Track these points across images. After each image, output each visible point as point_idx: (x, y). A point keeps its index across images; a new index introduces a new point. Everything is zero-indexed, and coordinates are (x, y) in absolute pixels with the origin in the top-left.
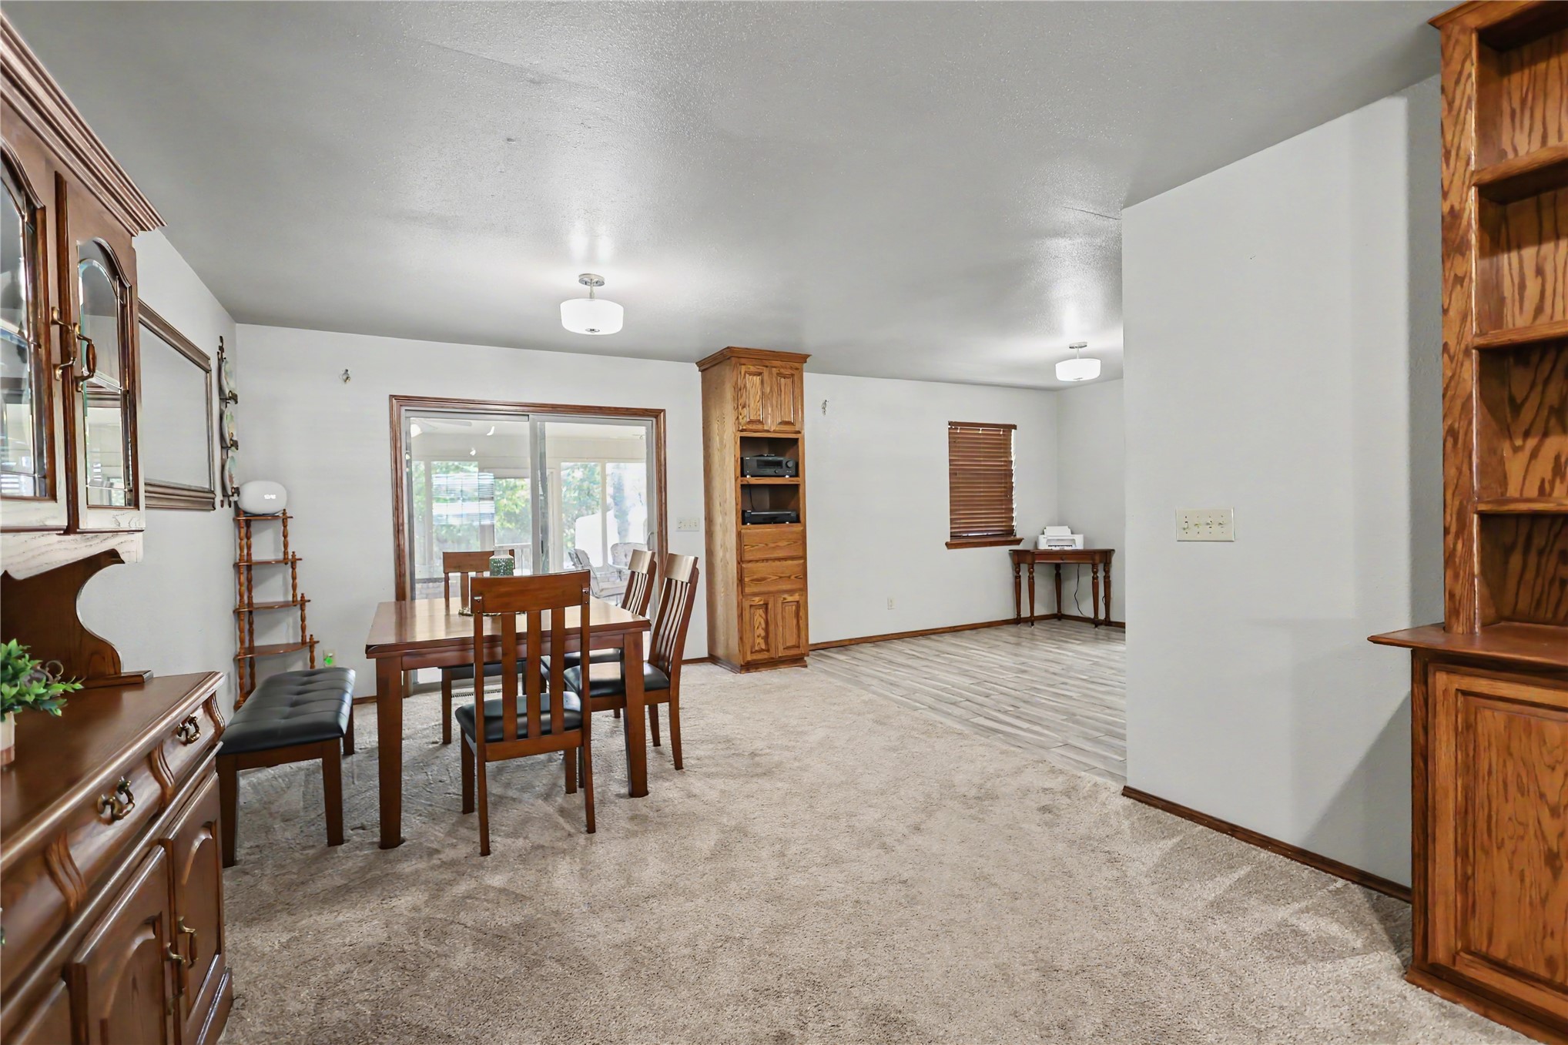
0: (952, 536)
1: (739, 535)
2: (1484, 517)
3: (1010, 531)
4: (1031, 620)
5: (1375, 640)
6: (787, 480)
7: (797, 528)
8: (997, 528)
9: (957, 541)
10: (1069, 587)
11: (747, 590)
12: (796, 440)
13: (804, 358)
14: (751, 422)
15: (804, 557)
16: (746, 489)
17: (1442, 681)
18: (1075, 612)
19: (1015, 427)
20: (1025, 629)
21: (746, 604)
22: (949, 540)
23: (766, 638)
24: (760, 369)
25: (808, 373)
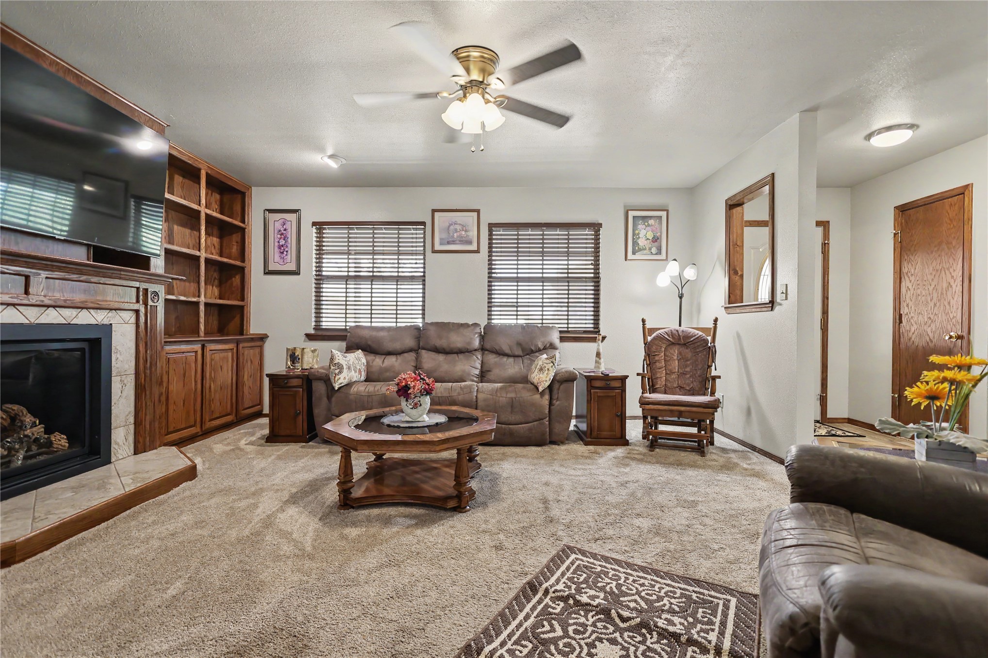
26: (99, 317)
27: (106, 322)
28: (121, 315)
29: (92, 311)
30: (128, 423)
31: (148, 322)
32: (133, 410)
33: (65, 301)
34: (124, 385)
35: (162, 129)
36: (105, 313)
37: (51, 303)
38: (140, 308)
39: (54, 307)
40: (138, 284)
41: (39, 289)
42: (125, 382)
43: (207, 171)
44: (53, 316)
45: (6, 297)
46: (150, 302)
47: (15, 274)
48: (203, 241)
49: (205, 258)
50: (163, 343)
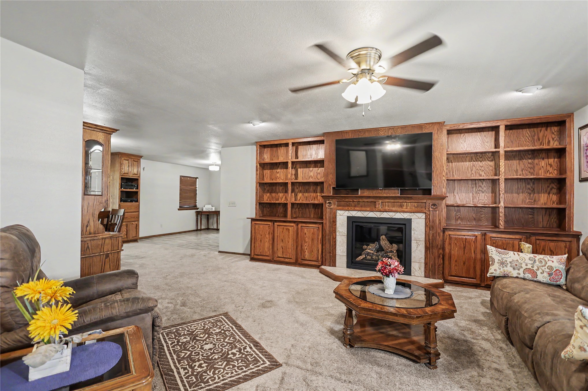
1: (120, 205)
2: (259, 203)
3: (196, 206)
4: (201, 230)
5: (247, 218)
6: (134, 190)
7: (137, 203)
8: (193, 205)
9: (181, 208)
10: (211, 221)
12: (138, 179)
13: (141, 157)
14: (124, 173)
15: (139, 212)
16: (122, 192)
17: (253, 222)
18: (212, 228)
19: (198, 178)
20: (199, 232)
22: (179, 208)
23: (127, 235)
24: (128, 159)
25: (142, 161)
26: (406, 216)
27: (408, 217)
28: (416, 215)
29: (402, 213)
30: (421, 262)
31: (431, 218)
32: (424, 257)
33: (389, 210)
34: (418, 245)
35: (441, 124)
36: (408, 214)
37: (383, 210)
38: (426, 212)
39: (386, 212)
40: (425, 201)
41: (379, 206)
42: (419, 244)
43: (506, 124)
44: (385, 215)
45: (368, 209)
46: (431, 209)
47: (372, 202)
48: (502, 169)
49: (505, 179)
50: (442, 229)
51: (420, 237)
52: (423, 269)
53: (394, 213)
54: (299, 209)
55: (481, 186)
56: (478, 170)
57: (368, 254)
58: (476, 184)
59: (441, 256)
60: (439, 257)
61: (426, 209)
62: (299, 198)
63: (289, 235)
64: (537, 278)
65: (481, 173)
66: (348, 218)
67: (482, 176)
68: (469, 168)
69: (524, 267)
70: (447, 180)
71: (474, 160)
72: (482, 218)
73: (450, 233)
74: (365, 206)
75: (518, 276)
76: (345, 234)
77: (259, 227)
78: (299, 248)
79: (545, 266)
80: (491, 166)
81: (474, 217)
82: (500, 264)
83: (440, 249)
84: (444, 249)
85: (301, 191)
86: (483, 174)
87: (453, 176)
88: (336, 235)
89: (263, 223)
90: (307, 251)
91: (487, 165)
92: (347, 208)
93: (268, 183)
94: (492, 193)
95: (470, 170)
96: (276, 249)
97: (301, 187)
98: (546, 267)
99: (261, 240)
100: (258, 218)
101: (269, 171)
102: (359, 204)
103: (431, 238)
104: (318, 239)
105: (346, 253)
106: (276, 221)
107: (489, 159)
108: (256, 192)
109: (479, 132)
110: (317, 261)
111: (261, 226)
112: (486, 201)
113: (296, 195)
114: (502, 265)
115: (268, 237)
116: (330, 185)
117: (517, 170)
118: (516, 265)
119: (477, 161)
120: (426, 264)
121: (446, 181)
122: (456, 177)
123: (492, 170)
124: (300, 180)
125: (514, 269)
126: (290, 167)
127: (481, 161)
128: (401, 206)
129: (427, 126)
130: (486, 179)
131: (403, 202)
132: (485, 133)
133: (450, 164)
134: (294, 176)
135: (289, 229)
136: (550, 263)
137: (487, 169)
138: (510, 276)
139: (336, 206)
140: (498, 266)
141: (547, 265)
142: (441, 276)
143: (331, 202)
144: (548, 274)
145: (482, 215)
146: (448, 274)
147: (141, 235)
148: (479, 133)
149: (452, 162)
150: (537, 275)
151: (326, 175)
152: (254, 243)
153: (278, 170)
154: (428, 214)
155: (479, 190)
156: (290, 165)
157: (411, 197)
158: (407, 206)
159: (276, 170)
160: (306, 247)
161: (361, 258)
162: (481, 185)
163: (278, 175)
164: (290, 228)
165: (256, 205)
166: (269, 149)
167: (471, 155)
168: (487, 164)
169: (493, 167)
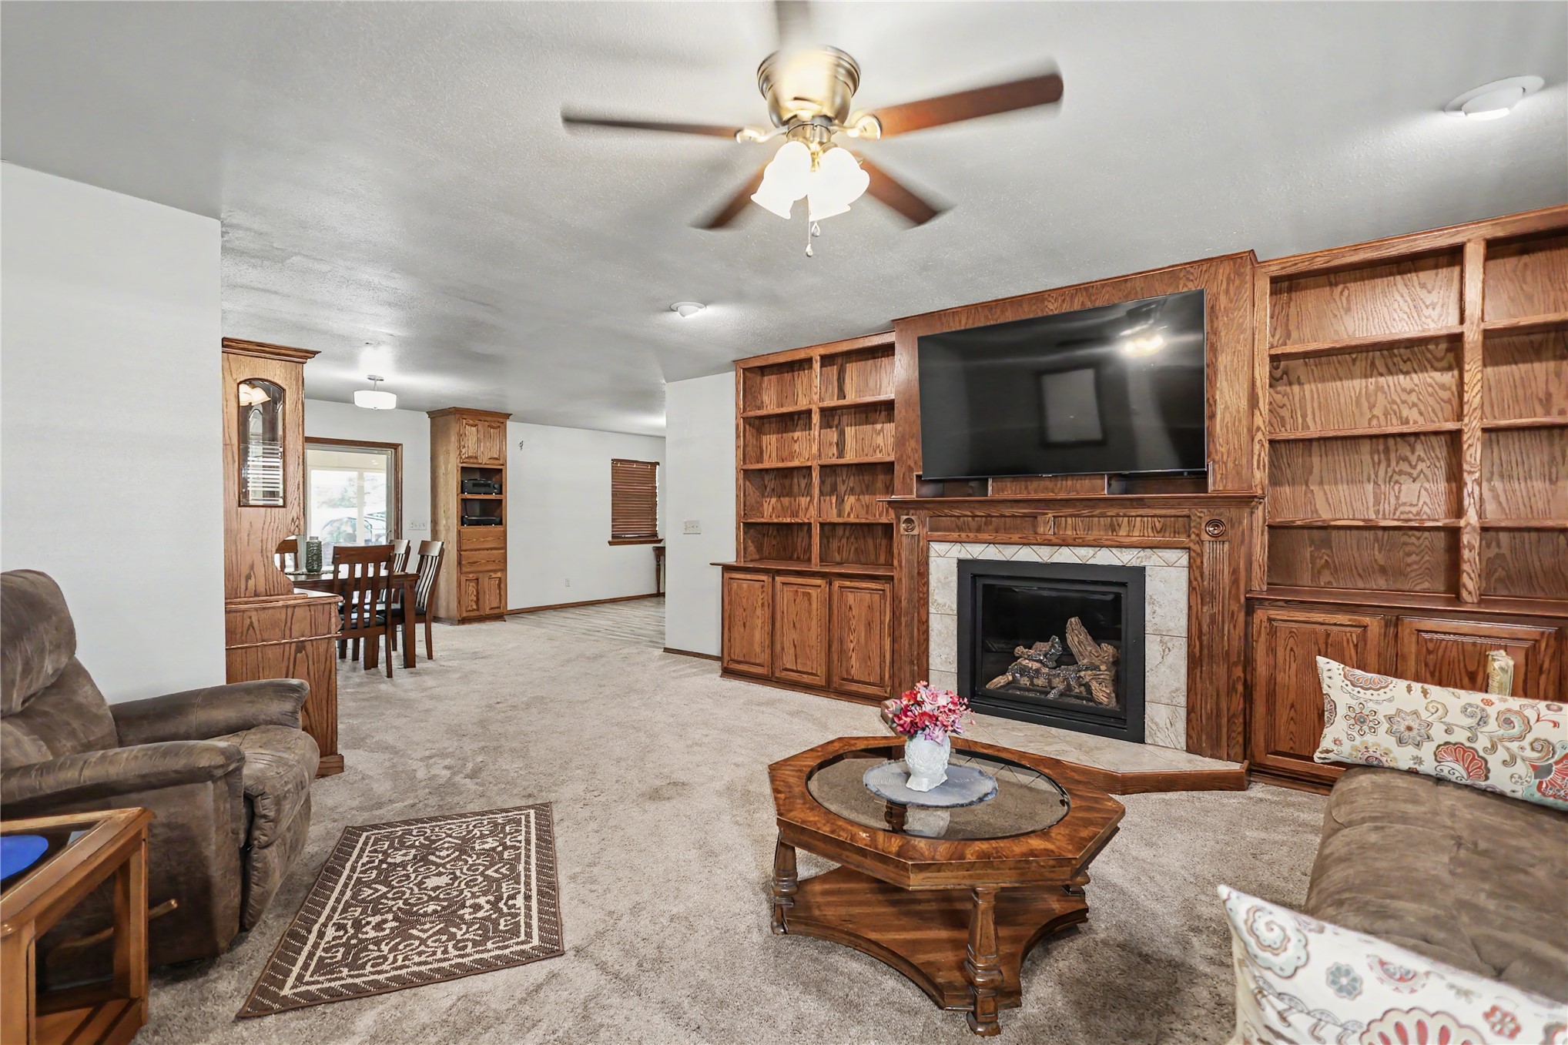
0: (613, 537)
1: (459, 532)
2: (745, 523)
3: (656, 535)
5: (713, 564)
6: (493, 496)
7: (500, 528)
8: (646, 532)
9: (617, 540)
11: (464, 569)
12: (501, 470)
13: (508, 416)
14: (468, 458)
15: (505, 548)
16: (464, 501)
17: (728, 575)
19: (658, 463)
20: (662, 600)
21: (463, 579)
22: (610, 539)
23: (477, 602)
24: (476, 422)
25: (510, 425)
26: (1128, 558)
27: (1135, 563)
28: (1160, 554)
29: (1113, 550)
30: (1174, 703)
31: (1205, 565)
32: (1184, 687)
33: (1075, 539)
34: (1166, 650)
35: (1243, 262)
36: (1135, 551)
37: (1060, 542)
38: (1192, 545)
39: (1067, 546)
40: (1186, 512)
41: (1046, 528)
42: (1170, 645)
43: (1489, 237)
44: (1066, 555)
45: (1015, 537)
46: (1205, 537)
47: (1024, 516)
48: (1473, 396)
49: (1485, 430)
50: (1243, 599)
51: (1172, 625)
52: (1181, 725)
53: (1090, 551)
54: (848, 538)
55: (1405, 459)
56: (1394, 402)
57: (1024, 671)
58: (1387, 451)
59: (1240, 688)
60: (1231, 690)
61: (1189, 536)
62: (847, 509)
63: (810, 612)
64: (1487, 778)
65: (1405, 412)
66: (962, 564)
67: (1411, 422)
68: (1363, 400)
69: (1439, 735)
70: (1271, 442)
71: (1382, 369)
72: (1409, 565)
73: (1274, 613)
74: (1007, 530)
75: (1416, 766)
76: (951, 610)
77: (740, 587)
78: (835, 647)
79: (1521, 738)
80: (1443, 387)
81: (1382, 562)
82: (1352, 721)
83: (1235, 664)
84: (1248, 663)
85: (852, 489)
86: (1414, 414)
87: (1306, 427)
88: (928, 613)
89: (748, 577)
90: (854, 655)
91: (1430, 385)
92: (955, 535)
93: (773, 469)
94: (1448, 480)
95: (1365, 405)
96: (778, 647)
97: (852, 478)
98: (1526, 743)
99: (744, 624)
100: (742, 564)
101: (774, 438)
102: (991, 523)
103: (1205, 628)
104: (882, 622)
105: (955, 665)
106: (779, 572)
107: (1437, 365)
108: (737, 496)
109: (1401, 273)
110: (881, 684)
111: (745, 585)
112: (1425, 508)
113: (841, 501)
114: (1357, 727)
115: (760, 615)
116: (911, 470)
117: (1549, 395)
118: (1409, 729)
119: (1390, 373)
120: (1191, 710)
121: (1267, 445)
122: (1314, 432)
123: (1449, 401)
124: (850, 457)
125: (1400, 742)
126: (815, 425)
127: (1406, 373)
128: (1113, 528)
129: (1192, 270)
130: (1426, 434)
131: (1119, 516)
132: (1422, 274)
133: (1296, 388)
134: (835, 450)
135: (809, 593)
136: (1541, 731)
137: (1431, 400)
138: (1386, 765)
139: (926, 529)
140: (1346, 729)
141: (1530, 738)
142: (1239, 750)
143: (913, 518)
144: (1531, 770)
145: (1409, 554)
146: (1267, 746)
147: (512, 605)
148: (1398, 278)
149: (1300, 383)
150: (1488, 771)
151: (900, 442)
152: (729, 629)
153: (796, 435)
154: (1194, 551)
155: (1401, 473)
156: (816, 418)
157: (1141, 499)
158: (1131, 527)
159: (791, 434)
160: (852, 646)
161: (1000, 681)
162: (1409, 454)
163: (796, 447)
164: (813, 592)
165: (738, 528)
166: (774, 377)
167: (1371, 354)
168: (1429, 380)
169: (1454, 388)
